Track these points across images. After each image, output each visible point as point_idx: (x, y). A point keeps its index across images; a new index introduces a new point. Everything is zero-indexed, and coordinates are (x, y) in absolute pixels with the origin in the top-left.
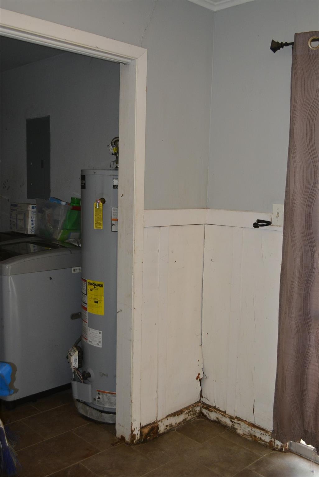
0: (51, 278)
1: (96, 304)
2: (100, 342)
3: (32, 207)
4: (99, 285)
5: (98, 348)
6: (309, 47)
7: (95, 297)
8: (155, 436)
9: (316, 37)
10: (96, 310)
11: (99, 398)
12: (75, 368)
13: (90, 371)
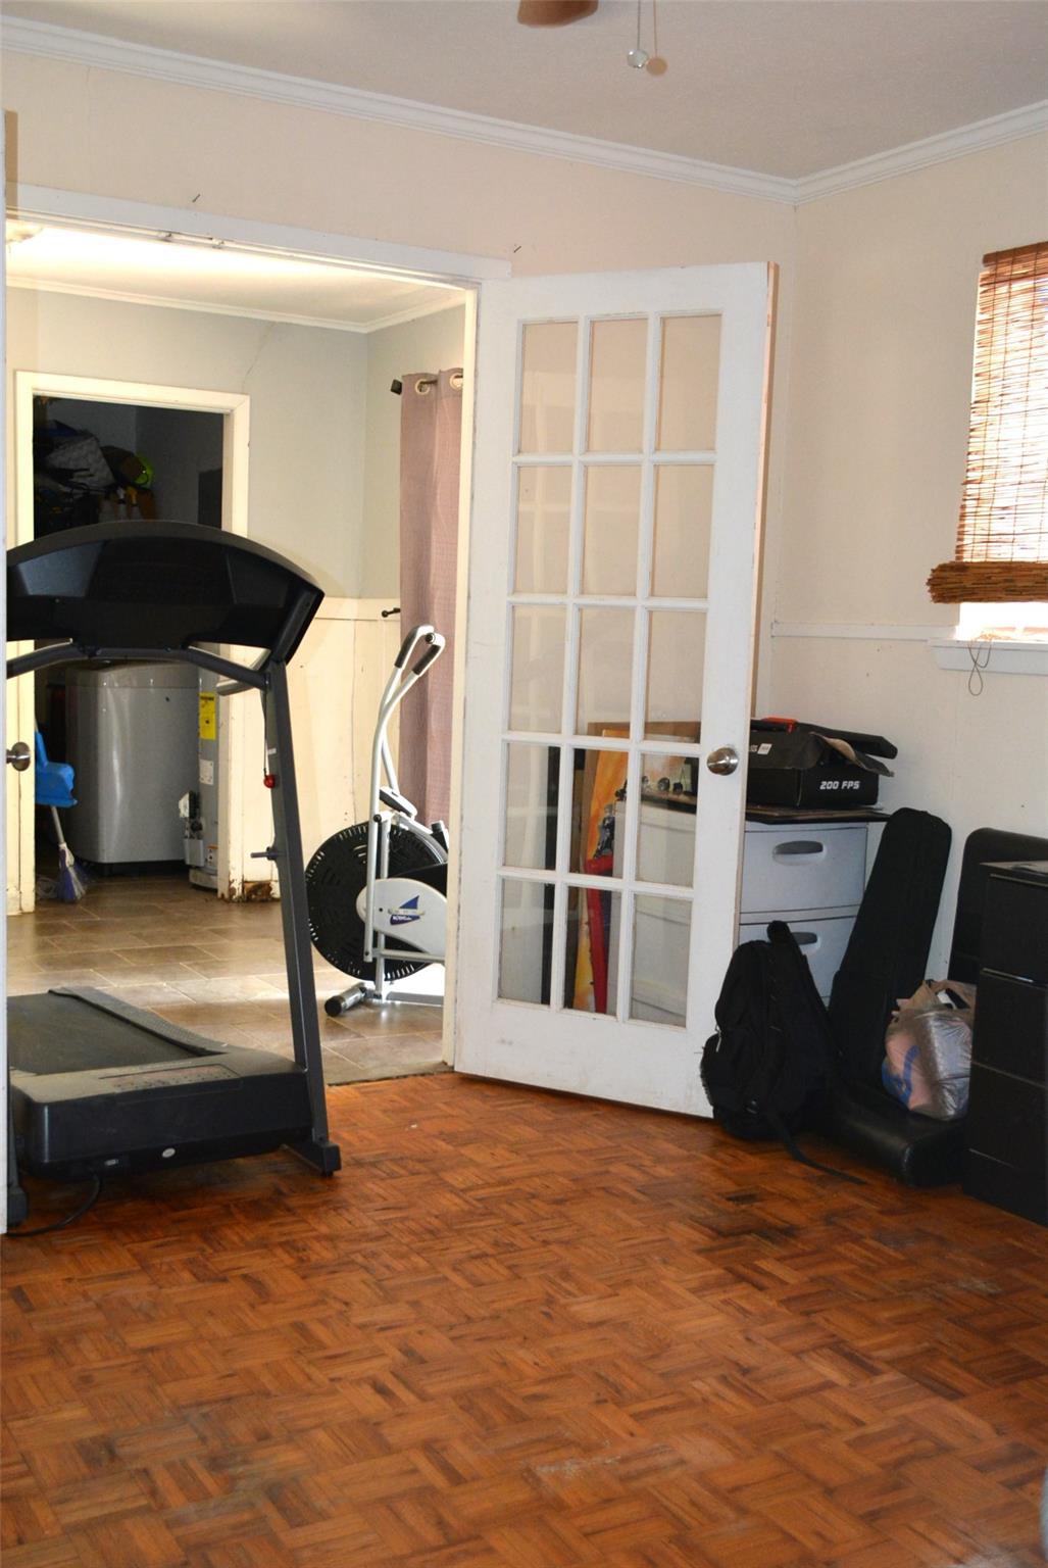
0: (168, 700)
5: (209, 786)
6: (415, 392)
7: (206, 715)
8: (264, 898)
9: (425, 380)
10: (207, 733)
11: (211, 858)
12: (185, 818)
13: (203, 821)
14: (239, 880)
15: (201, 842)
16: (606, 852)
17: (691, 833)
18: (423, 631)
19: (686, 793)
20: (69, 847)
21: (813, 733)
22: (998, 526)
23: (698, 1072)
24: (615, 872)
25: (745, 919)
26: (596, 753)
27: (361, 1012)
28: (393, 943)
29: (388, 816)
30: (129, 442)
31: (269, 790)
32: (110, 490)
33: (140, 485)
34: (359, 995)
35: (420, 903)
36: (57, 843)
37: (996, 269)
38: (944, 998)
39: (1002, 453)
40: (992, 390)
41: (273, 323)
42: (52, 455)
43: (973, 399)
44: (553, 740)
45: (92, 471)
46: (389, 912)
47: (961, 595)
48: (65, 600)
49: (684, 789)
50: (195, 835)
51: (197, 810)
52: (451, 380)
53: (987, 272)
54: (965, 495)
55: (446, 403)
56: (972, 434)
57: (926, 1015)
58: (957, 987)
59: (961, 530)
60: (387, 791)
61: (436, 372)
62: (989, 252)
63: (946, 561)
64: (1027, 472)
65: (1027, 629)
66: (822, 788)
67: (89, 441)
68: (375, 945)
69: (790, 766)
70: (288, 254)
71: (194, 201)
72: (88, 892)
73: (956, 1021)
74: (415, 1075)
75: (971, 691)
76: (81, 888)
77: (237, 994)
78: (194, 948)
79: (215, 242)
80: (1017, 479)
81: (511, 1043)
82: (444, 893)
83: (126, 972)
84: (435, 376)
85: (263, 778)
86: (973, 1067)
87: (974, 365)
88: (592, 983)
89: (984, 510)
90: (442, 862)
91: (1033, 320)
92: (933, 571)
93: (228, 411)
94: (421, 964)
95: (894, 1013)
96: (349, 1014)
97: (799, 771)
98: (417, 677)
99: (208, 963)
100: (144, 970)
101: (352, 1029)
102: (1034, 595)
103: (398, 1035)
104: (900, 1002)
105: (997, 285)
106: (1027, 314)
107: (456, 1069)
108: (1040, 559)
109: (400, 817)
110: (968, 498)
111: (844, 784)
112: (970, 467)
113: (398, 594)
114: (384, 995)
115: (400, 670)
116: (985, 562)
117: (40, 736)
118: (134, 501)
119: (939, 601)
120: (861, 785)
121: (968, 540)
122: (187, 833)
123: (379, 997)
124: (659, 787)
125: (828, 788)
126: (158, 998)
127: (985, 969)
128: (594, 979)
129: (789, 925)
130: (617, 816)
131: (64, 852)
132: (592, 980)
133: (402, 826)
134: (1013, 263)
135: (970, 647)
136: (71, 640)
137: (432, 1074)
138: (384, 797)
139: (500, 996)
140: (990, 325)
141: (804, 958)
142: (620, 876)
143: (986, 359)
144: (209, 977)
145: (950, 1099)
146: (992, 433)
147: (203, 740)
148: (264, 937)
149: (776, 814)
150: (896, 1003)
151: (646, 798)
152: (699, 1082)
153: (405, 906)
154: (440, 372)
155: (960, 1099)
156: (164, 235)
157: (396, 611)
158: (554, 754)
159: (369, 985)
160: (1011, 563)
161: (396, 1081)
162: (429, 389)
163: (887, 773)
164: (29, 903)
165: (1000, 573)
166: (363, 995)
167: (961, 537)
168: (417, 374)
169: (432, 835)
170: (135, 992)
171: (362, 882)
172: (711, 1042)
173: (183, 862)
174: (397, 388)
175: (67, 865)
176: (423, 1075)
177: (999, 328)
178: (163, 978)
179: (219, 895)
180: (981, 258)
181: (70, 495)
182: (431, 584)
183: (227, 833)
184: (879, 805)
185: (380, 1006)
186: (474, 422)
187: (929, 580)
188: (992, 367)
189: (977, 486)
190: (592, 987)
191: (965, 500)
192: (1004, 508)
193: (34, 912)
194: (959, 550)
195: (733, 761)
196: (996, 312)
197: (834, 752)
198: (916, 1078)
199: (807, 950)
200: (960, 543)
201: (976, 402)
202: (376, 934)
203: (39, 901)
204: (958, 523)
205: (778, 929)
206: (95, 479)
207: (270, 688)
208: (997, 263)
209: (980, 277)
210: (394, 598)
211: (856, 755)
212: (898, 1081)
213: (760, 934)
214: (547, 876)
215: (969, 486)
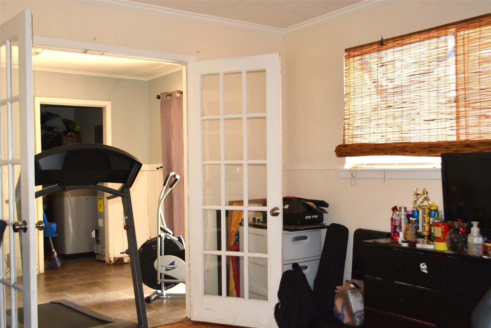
0: (87, 199)
2: (102, 224)
5: (101, 227)
6: (164, 98)
7: (100, 204)
8: (121, 263)
9: (167, 94)
10: (101, 210)
11: (103, 251)
12: (94, 238)
13: (100, 239)
14: (113, 257)
15: (100, 245)
16: (237, 243)
17: (265, 236)
18: (172, 174)
19: (262, 222)
20: (55, 250)
21: (302, 201)
22: (355, 133)
23: (273, 316)
24: (240, 250)
25: (285, 263)
26: (232, 211)
27: (157, 301)
28: (167, 277)
29: (163, 235)
30: (71, 117)
31: (126, 230)
32: (66, 133)
33: (75, 131)
34: (156, 295)
35: (175, 263)
36: (51, 249)
37: (349, 53)
38: (352, 286)
39: (355, 110)
40: (351, 90)
41: (118, 79)
42: (47, 123)
43: (345, 93)
44: (218, 208)
45: (59, 127)
46: (165, 267)
47: (346, 155)
48: (54, 171)
49: (261, 221)
50: (97, 243)
51: (98, 235)
52: (176, 94)
53: (346, 54)
54: (345, 123)
55: (175, 102)
56: (345, 104)
57: (347, 292)
58: (356, 281)
59: (344, 134)
60: (163, 227)
61: (171, 92)
62: (346, 48)
63: (340, 144)
64: (363, 115)
65: (367, 164)
66: (306, 218)
67: (58, 118)
68: (161, 278)
69: (295, 212)
70: (125, 56)
71: (94, 40)
72: (62, 265)
73: (357, 293)
74: (177, 323)
75: (351, 185)
76: (60, 264)
77: (115, 298)
78: (98, 282)
79: (101, 53)
80: (361, 118)
81: (209, 309)
82: (184, 260)
83: (77, 292)
84: (171, 93)
85: (123, 226)
86: (365, 309)
87: (344, 83)
88: (235, 287)
89: (351, 128)
90: (182, 249)
91: (362, 69)
92: (336, 147)
93: (104, 107)
94: (177, 283)
95: (336, 291)
96: (154, 302)
97: (299, 213)
98: (171, 189)
99: (104, 287)
100: (82, 291)
101: (155, 307)
102: (370, 153)
103: (170, 308)
104: (337, 287)
105: (350, 58)
106: (360, 67)
107: (191, 319)
108: (370, 142)
109: (167, 235)
110: (345, 124)
111: (313, 216)
112: (345, 114)
113: (162, 162)
114: (164, 294)
115: (165, 187)
116: (353, 144)
117: (45, 214)
118: (74, 136)
119: (339, 157)
120: (318, 216)
121: (346, 137)
122: (95, 243)
123: (163, 295)
124: (253, 221)
125: (308, 218)
126: (88, 301)
127: (366, 276)
128: (235, 285)
129: (299, 264)
130: (240, 231)
131: (54, 252)
132: (234, 286)
133: (168, 238)
134: (354, 51)
135: (350, 171)
136: (57, 184)
137: (183, 322)
138: (162, 229)
139: (205, 294)
140: (349, 70)
141: (304, 275)
142: (243, 251)
143: (348, 81)
144: (105, 292)
145: (357, 319)
146: (352, 103)
147: (99, 212)
148: (122, 277)
149: (292, 228)
150: (336, 288)
151: (250, 225)
152: (274, 319)
153: (170, 264)
154: (172, 91)
155: (361, 319)
156: (84, 51)
157: (161, 167)
158: (219, 212)
159: (159, 291)
160: (361, 144)
161: (171, 325)
162: (169, 97)
163: (326, 213)
164: (42, 270)
165: (358, 147)
166: (157, 295)
167: (344, 136)
168: (165, 93)
169: (178, 240)
170: (80, 299)
171: (156, 257)
172: (277, 306)
173: (94, 252)
174: (159, 97)
175: (55, 256)
176: (180, 322)
177: (352, 72)
178: (89, 294)
179: (106, 263)
180: (344, 50)
181: (53, 135)
182: (172, 158)
183: (108, 242)
184: (324, 222)
185: (163, 299)
186: (187, 106)
187: (335, 150)
188: (350, 83)
189: (348, 120)
190: (235, 288)
191: (345, 125)
192: (357, 127)
193: (44, 273)
194: (344, 140)
195: (278, 211)
196: (350, 66)
197: (309, 206)
198: (345, 313)
199: (305, 272)
200: (344, 138)
201: (346, 94)
202: (161, 274)
203: (46, 269)
204: (343, 132)
205: (295, 265)
206: (61, 129)
207: (125, 197)
208: (349, 52)
209: (344, 56)
210: (160, 163)
211: (316, 207)
212: (340, 314)
213: (290, 267)
214: (218, 253)
215: (345, 120)
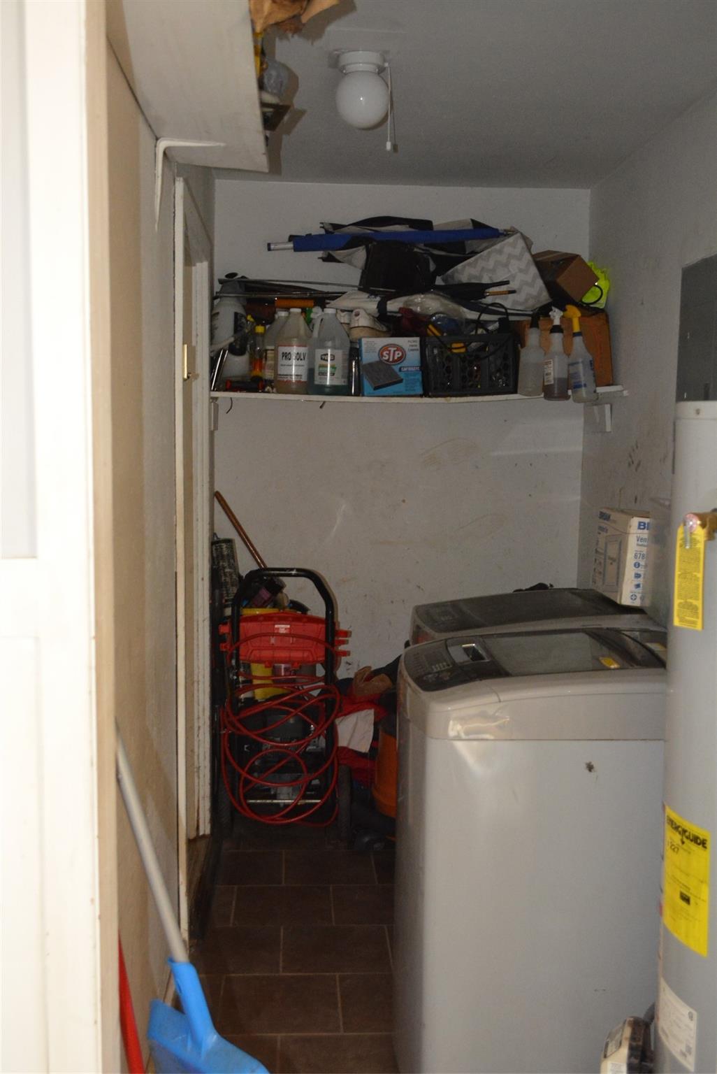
0: (590, 768)
1: (683, 904)
2: (689, 1050)
3: (640, 523)
4: (695, 840)
30: (577, 242)
32: (541, 313)
33: (588, 304)
45: (515, 284)
67: (513, 242)
118: (576, 329)
181: (479, 323)
206: (520, 296)
